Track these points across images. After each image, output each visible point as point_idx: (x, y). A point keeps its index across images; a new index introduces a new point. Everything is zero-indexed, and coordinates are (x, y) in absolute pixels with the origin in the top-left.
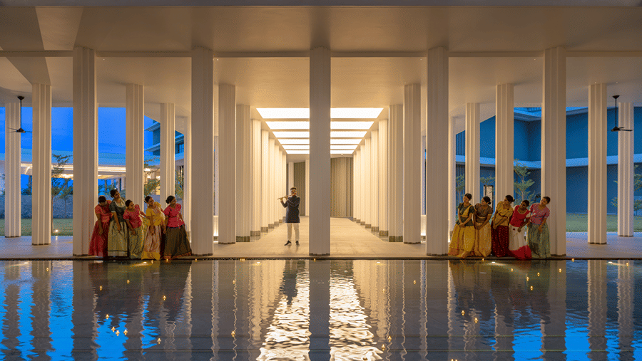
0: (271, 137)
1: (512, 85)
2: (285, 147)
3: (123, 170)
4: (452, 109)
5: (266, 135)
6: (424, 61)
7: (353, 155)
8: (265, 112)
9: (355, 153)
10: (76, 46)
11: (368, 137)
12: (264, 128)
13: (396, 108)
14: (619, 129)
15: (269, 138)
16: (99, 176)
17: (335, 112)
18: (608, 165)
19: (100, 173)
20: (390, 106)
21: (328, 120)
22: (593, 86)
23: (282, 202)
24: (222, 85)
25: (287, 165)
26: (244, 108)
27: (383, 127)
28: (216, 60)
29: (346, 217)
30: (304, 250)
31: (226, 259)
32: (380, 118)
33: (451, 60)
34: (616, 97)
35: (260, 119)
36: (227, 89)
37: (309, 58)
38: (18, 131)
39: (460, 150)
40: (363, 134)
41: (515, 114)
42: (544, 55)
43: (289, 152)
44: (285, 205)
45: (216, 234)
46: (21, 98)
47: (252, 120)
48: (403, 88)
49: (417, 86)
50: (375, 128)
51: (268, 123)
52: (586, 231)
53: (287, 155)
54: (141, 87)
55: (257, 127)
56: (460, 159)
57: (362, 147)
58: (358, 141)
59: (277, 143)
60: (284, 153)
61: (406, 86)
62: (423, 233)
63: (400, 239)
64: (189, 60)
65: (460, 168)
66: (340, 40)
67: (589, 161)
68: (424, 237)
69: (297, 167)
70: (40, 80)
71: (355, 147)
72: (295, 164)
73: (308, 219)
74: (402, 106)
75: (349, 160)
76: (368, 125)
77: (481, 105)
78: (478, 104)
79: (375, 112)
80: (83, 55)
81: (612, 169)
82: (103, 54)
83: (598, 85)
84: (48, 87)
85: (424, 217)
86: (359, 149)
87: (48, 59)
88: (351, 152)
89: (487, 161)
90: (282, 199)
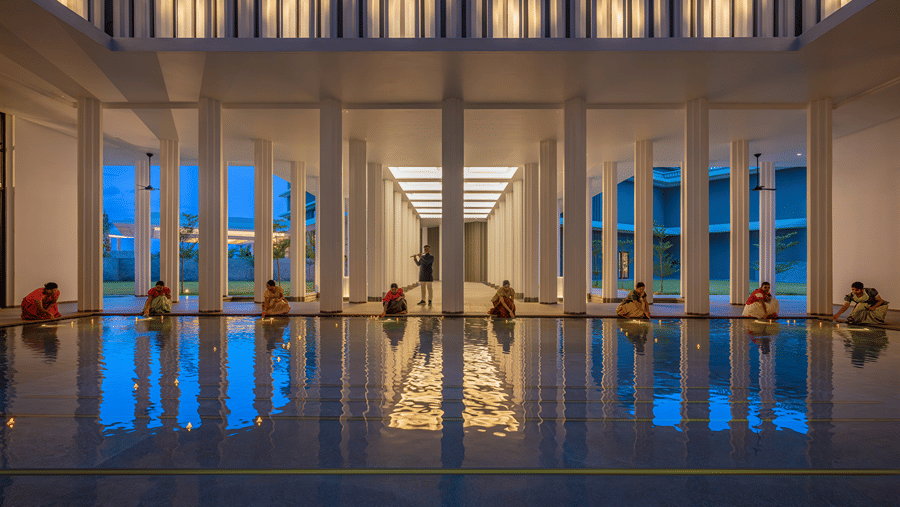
0: (404, 199)
1: (651, 142)
2: (418, 211)
3: (252, 234)
4: (590, 168)
5: (399, 197)
6: (560, 113)
7: (486, 219)
8: (397, 172)
9: (489, 217)
10: (202, 96)
11: (503, 199)
12: (397, 190)
13: (531, 167)
14: (760, 188)
15: (402, 201)
16: (229, 241)
17: (469, 172)
18: (750, 232)
19: (230, 237)
20: (526, 166)
21: (461, 181)
22: (734, 143)
23: (415, 260)
24: (353, 141)
25: (421, 230)
26: (375, 167)
27: (518, 188)
28: (345, 112)
29: (481, 281)
30: (437, 308)
31: (356, 316)
32: (515, 178)
33: (589, 111)
34: (758, 156)
35: (392, 179)
36: (357, 145)
37: (440, 110)
38: (147, 188)
39: (597, 216)
40: (497, 197)
41: (654, 181)
42: (686, 107)
43: (422, 216)
44: (418, 264)
45: (346, 294)
46: (150, 155)
47: (384, 180)
48: (538, 144)
49: (553, 142)
50: (510, 190)
51: (401, 184)
52: (728, 294)
53: (421, 220)
54: (270, 142)
55: (389, 187)
56: (596, 224)
57: (496, 211)
58: (492, 204)
59: (410, 206)
60: (417, 216)
61: (541, 142)
62: (560, 295)
63: (536, 300)
64: (317, 112)
65: (597, 234)
66: (474, 90)
67: (731, 227)
68: (561, 300)
69: (431, 231)
70: (168, 136)
71: (489, 211)
72: (429, 229)
73: (441, 283)
74: (537, 165)
75: (483, 225)
76: (502, 186)
77: (619, 166)
78: (615, 163)
79: (509, 172)
80: (209, 106)
81: (754, 235)
82: (229, 105)
83: (740, 142)
84: (176, 143)
85: (560, 279)
86: (493, 213)
87: (175, 112)
88: (485, 216)
89: (625, 227)
90: (415, 256)
